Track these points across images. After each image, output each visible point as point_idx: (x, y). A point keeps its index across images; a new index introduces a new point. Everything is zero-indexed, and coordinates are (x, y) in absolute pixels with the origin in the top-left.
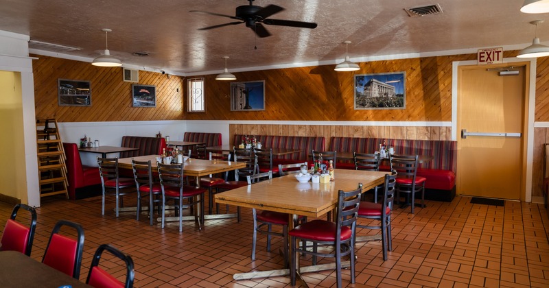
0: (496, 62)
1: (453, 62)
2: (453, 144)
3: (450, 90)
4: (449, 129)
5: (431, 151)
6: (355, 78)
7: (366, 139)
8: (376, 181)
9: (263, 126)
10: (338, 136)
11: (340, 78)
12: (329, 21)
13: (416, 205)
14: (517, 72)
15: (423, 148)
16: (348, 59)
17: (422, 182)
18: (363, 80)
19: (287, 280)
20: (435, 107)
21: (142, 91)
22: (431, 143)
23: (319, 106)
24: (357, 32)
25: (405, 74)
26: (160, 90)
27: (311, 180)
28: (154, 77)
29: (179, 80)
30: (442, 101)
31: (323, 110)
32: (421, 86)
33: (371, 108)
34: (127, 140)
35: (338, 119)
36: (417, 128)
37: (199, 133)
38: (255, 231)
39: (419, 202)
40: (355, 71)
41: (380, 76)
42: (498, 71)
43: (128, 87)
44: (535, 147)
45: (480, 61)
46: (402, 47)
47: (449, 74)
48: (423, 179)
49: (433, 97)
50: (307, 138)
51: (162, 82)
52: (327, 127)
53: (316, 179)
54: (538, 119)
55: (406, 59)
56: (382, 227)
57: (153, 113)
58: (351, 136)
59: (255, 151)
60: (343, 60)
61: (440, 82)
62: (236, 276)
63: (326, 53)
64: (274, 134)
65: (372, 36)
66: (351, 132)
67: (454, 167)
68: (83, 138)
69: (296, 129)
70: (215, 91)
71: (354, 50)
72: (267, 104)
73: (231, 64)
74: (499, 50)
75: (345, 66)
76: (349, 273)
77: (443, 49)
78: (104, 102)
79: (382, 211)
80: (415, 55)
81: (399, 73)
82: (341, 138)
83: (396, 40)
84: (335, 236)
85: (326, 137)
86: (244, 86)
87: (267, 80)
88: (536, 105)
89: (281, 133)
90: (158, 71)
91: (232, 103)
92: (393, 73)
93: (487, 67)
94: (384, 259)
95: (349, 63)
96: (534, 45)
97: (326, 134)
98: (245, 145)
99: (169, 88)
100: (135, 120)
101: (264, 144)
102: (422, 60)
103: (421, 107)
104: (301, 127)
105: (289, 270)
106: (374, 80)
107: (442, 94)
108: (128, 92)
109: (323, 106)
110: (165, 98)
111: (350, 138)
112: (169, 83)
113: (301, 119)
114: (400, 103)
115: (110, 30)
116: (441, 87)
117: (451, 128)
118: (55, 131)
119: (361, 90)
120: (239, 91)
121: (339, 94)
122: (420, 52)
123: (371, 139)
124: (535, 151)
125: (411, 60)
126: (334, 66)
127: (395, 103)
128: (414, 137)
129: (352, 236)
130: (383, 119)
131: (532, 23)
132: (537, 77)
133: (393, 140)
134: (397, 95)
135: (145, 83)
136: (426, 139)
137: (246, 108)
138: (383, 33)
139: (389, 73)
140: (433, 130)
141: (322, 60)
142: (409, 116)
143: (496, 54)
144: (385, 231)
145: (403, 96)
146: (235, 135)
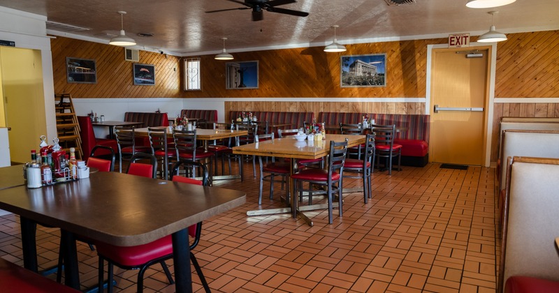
0: (463, 46)
1: (428, 46)
2: (426, 116)
3: (425, 70)
4: (423, 105)
5: (407, 123)
6: (341, 59)
7: (351, 114)
8: (359, 141)
9: (256, 103)
10: (326, 111)
11: (328, 58)
12: (321, 8)
13: (393, 169)
14: (481, 55)
15: (401, 121)
16: (336, 41)
17: (399, 148)
18: (348, 61)
19: (290, 216)
20: (412, 85)
21: (142, 70)
22: (408, 116)
23: (309, 84)
24: (345, 17)
25: (386, 55)
26: (158, 69)
27: (307, 139)
28: (153, 56)
29: (176, 60)
30: (419, 79)
31: (312, 88)
32: (401, 66)
33: (356, 86)
34: (130, 116)
35: (326, 96)
36: (397, 104)
37: (196, 111)
38: (262, 181)
39: (396, 167)
40: (341, 52)
41: (365, 57)
42: (465, 54)
43: (129, 66)
44: (494, 119)
45: (451, 45)
46: (384, 31)
47: (424, 56)
48: (399, 146)
49: (410, 76)
50: (297, 114)
51: (160, 62)
52: (316, 102)
53: (311, 138)
54: (497, 96)
55: (387, 42)
56: (363, 177)
57: (153, 91)
58: (338, 112)
59: (252, 124)
60: (332, 42)
61: (417, 63)
62: (249, 213)
63: (317, 35)
64: (267, 110)
65: (357, 21)
66: (338, 107)
67: (427, 137)
68: (90, 113)
69: (287, 106)
70: (211, 70)
71: (342, 32)
72: (260, 83)
73: (228, 45)
74: (467, 35)
75: (332, 48)
76: (338, 211)
77: (420, 34)
78: (108, 79)
79: (363, 164)
80: (396, 38)
81: (381, 54)
82: (329, 113)
83: (378, 25)
84: (328, 177)
85: (315, 112)
86: (238, 65)
87: (261, 60)
88: (496, 83)
89: (274, 109)
90: (157, 51)
91: (227, 81)
92: (376, 54)
93: (457, 50)
94: (365, 203)
95: (337, 44)
96: (491, 32)
97: (315, 109)
98: (242, 119)
99: (167, 67)
100: (135, 97)
101: (258, 118)
102: (401, 43)
103: (400, 85)
104: (291, 103)
105: (290, 209)
106: (359, 61)
107: (418, 73)
108: (130, 70)
109: (313, 84)
110: (163, 77)
111: (336, 113)
112: (167, 62)
113: (292, 96)
114: (381, 82)
115: (125, 13)
116: (418, 67)
117: (426, 103)
118: (70, 105)
119: (347, 69)
120: (234, 71)
121: (328, 73)
122: (400, 36)
123: (355, 114)
124: (494, 123)
125: (392, 43)
126: (324, 48)
127: (376, 81)
128: (393, 112)
129: (340, 179)
130: (367, 95)
131: (489, 13)
132: (497, 59)
133: (375, 115)
134: (379, 74)
135: (144, 63)
136: (404, 113)
137: (240, 86)
138: (367, 19)
139: (372, 55)
140: (409, 106)
141: (312, 42)
142: (389, 93)
143: (464, 39)
144: (366, 180)
145: (383, 75)
146: (231, 112)
